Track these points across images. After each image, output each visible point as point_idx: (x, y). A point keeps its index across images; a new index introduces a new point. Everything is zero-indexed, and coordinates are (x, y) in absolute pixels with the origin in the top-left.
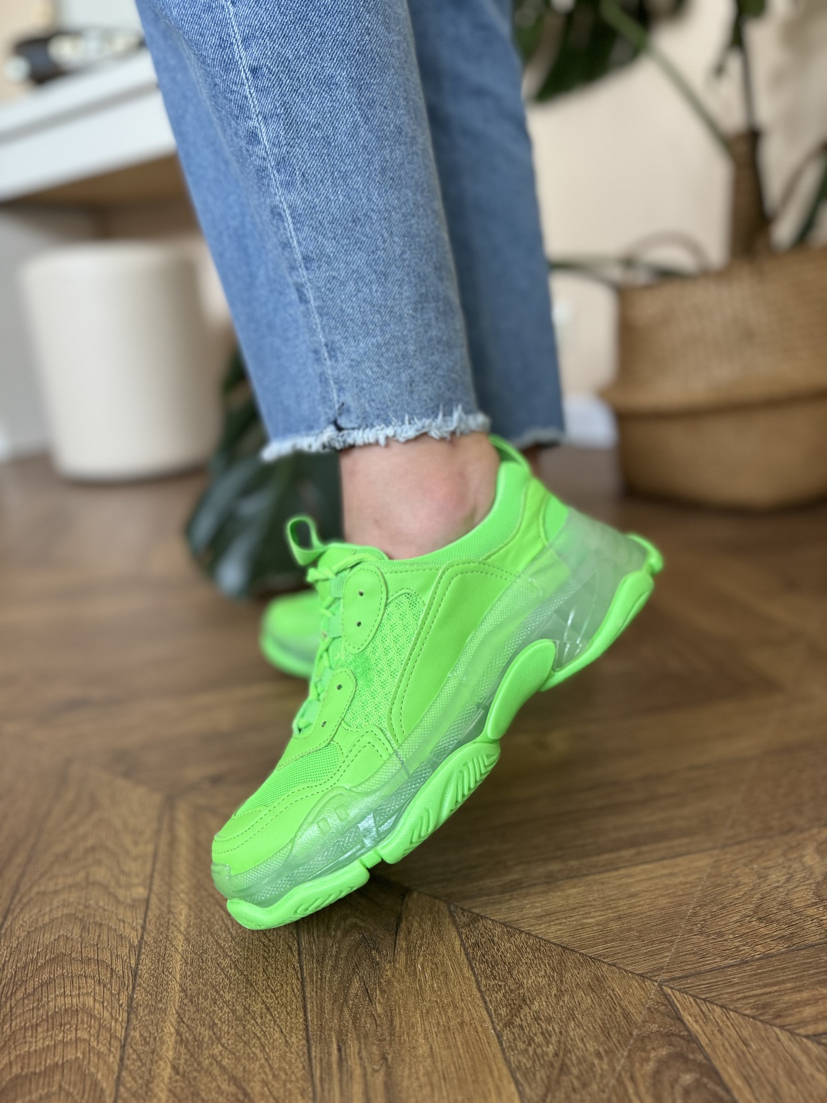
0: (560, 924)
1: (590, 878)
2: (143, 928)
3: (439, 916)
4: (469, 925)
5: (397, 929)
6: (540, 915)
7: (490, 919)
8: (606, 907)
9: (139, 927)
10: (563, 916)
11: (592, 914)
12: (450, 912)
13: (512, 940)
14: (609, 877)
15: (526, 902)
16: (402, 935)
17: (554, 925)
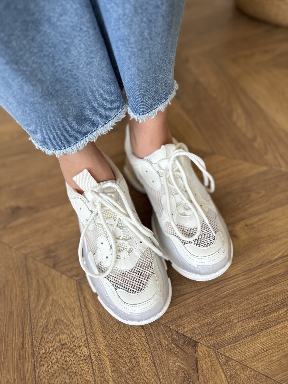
0: (262, 361)
1: (269, 330)
2: (94, 374)
3: (212, 359)
4: (225, 364)
5: (197, 368)
6: (253, 355)
7: (234, 360)
8: (279, 349)
9: (92, 374)
10: (262, 356)
11: (275, 354)
12: (217, 356)
13: (245, 372)
14: (277, 329)
15: (246, 347)
16: (200, 372)
17: (260, 362)
